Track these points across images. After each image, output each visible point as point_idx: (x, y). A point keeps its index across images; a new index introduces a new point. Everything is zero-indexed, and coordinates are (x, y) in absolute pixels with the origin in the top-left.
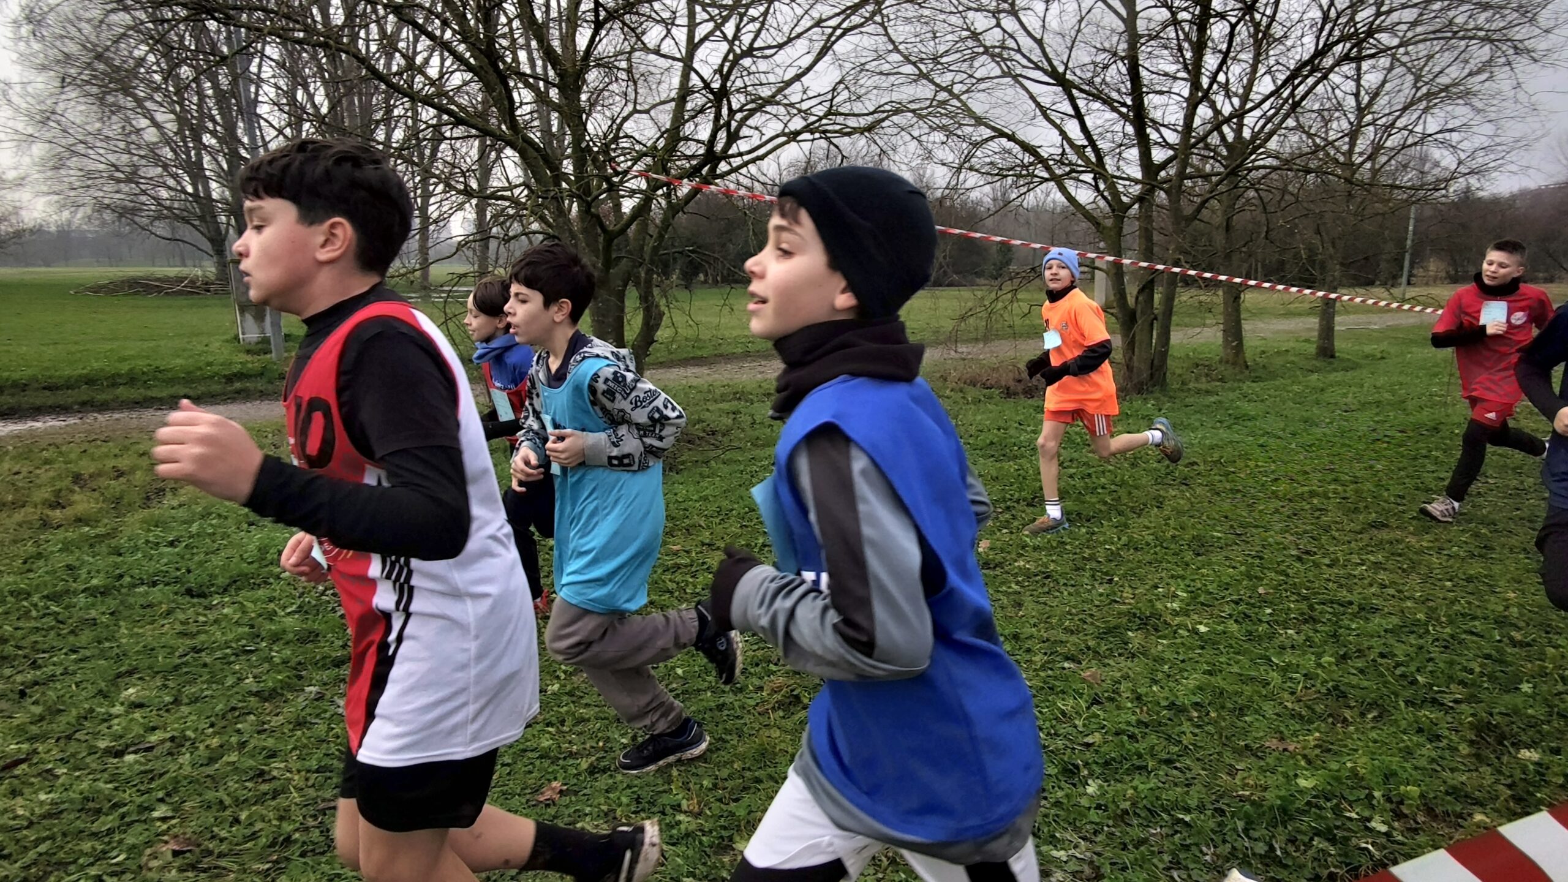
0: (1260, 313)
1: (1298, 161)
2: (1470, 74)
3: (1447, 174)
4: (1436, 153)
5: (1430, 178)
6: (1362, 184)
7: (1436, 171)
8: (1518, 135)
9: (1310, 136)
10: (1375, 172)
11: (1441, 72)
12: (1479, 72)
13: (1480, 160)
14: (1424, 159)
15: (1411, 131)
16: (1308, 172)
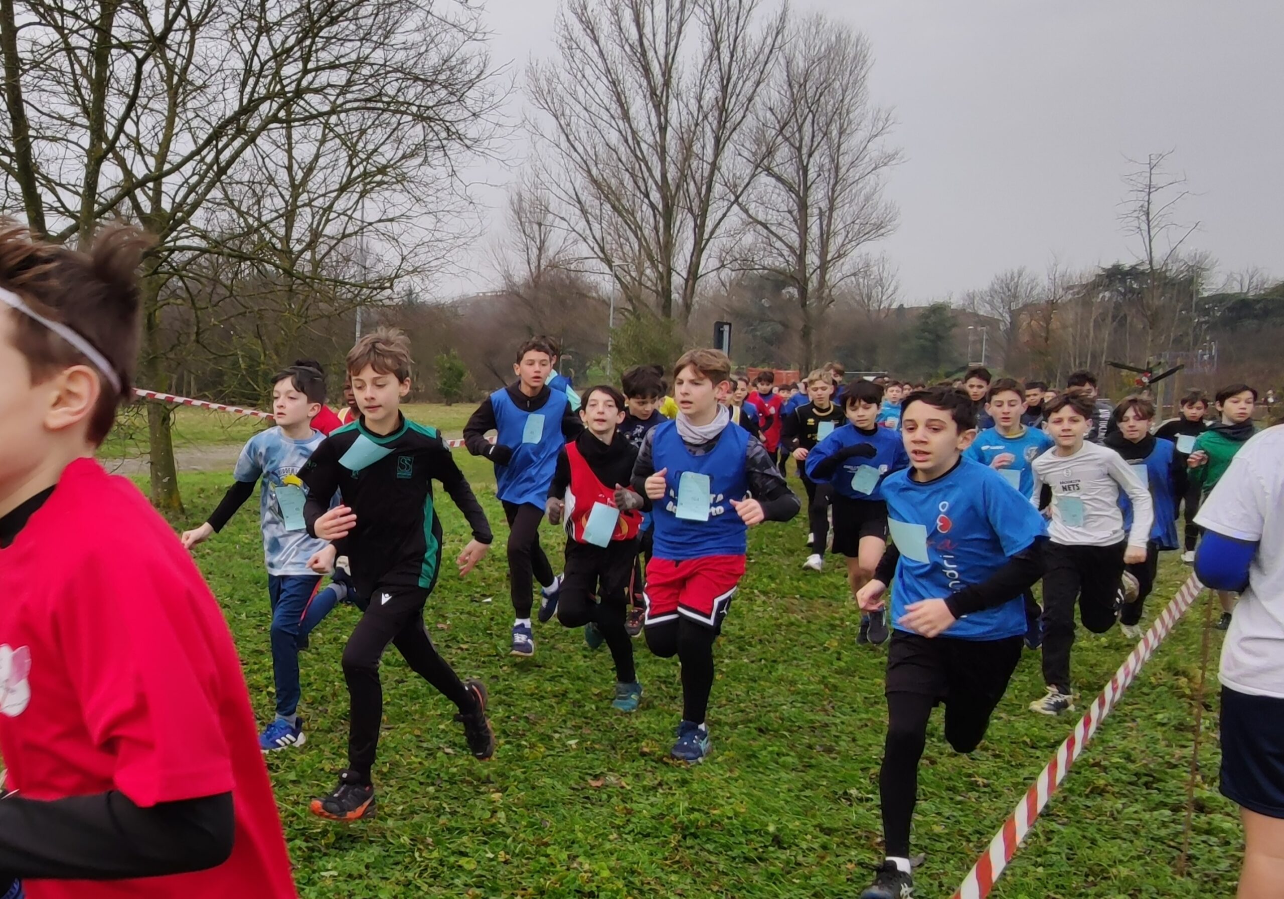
0: (195, 439)
1: (230, 244)
2: (404, 157)
3: (390, 271)
4: (377, 245)
5: (372, 276)
6: (303, 277)
7: (380, 267)
8: (456, 231)
9: (241, 214)
10: (316, 264)
11: (375, 150)
12: (413, 155)
13: (423, 257)
14: (364, 251)
15: (350, 218)
16: (242, 258)
